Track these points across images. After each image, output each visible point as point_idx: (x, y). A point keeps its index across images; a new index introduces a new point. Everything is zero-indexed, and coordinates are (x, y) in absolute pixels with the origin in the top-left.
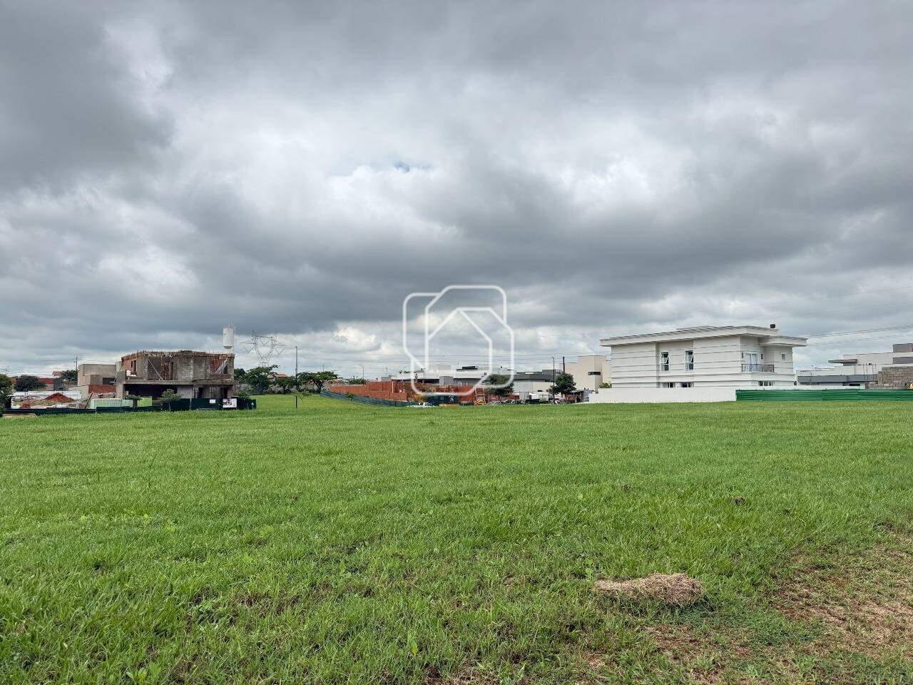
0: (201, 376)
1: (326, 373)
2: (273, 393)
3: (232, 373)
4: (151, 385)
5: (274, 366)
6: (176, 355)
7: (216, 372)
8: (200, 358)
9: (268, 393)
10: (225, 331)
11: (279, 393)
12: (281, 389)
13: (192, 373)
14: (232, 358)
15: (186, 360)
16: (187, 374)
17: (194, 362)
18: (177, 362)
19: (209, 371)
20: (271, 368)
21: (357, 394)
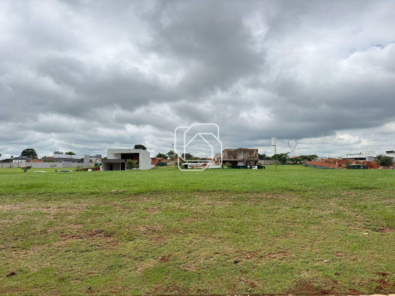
0: (246, 157)
1: (313, 155)
2: (289, 164)
3: (257, 156)
4: (235, 161)
5: (288, 153)
6: (237, 150)
7: (252, 156)
8: (245, 151)
9: (286, 164)
10: (272, 139)
11: (292, 164)
12: (292, 162)
13: (243, 156)
14: (257, 150)
15: (240, 152)
16: (241, 157)
17: (243, 152)
18: (237, 152)
19: (249, 155)
20: (287, 154)
21: (317, 165)
